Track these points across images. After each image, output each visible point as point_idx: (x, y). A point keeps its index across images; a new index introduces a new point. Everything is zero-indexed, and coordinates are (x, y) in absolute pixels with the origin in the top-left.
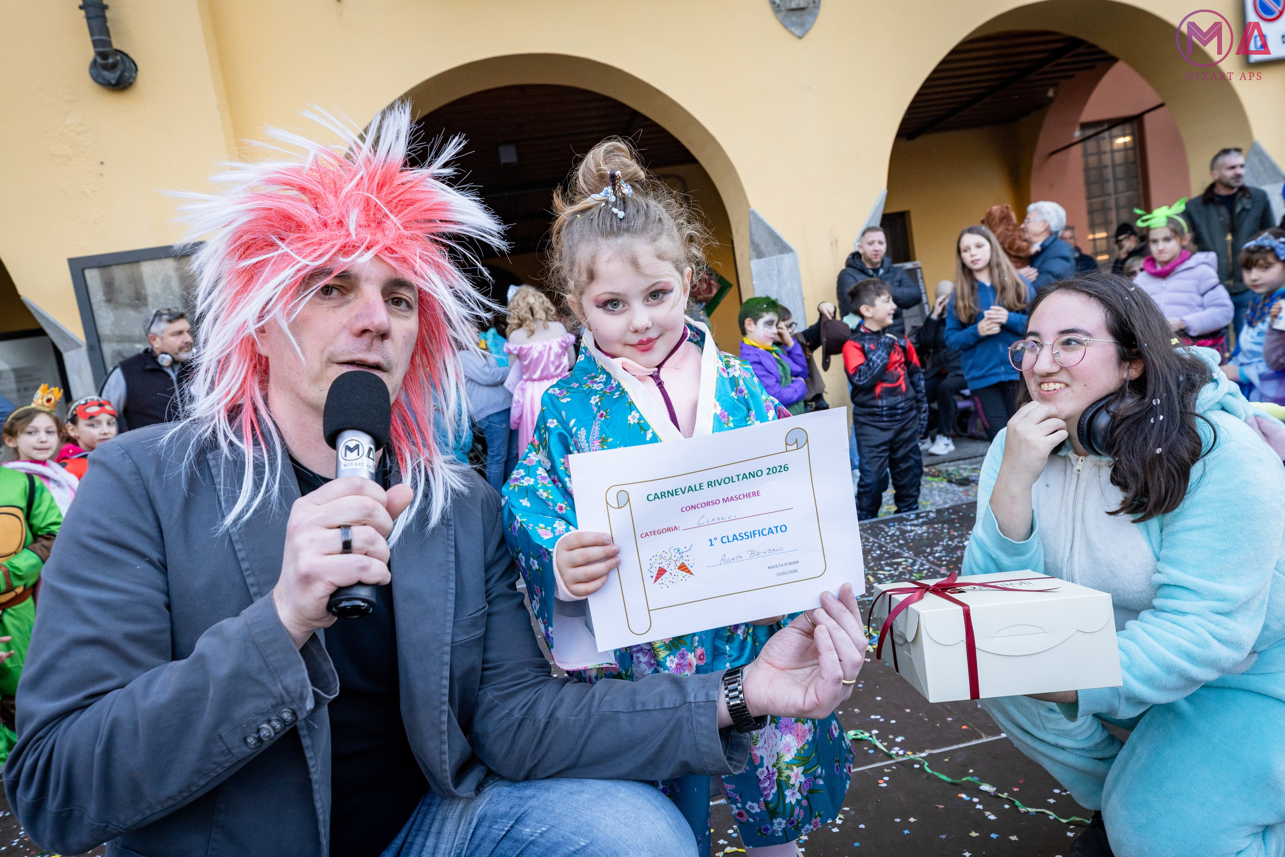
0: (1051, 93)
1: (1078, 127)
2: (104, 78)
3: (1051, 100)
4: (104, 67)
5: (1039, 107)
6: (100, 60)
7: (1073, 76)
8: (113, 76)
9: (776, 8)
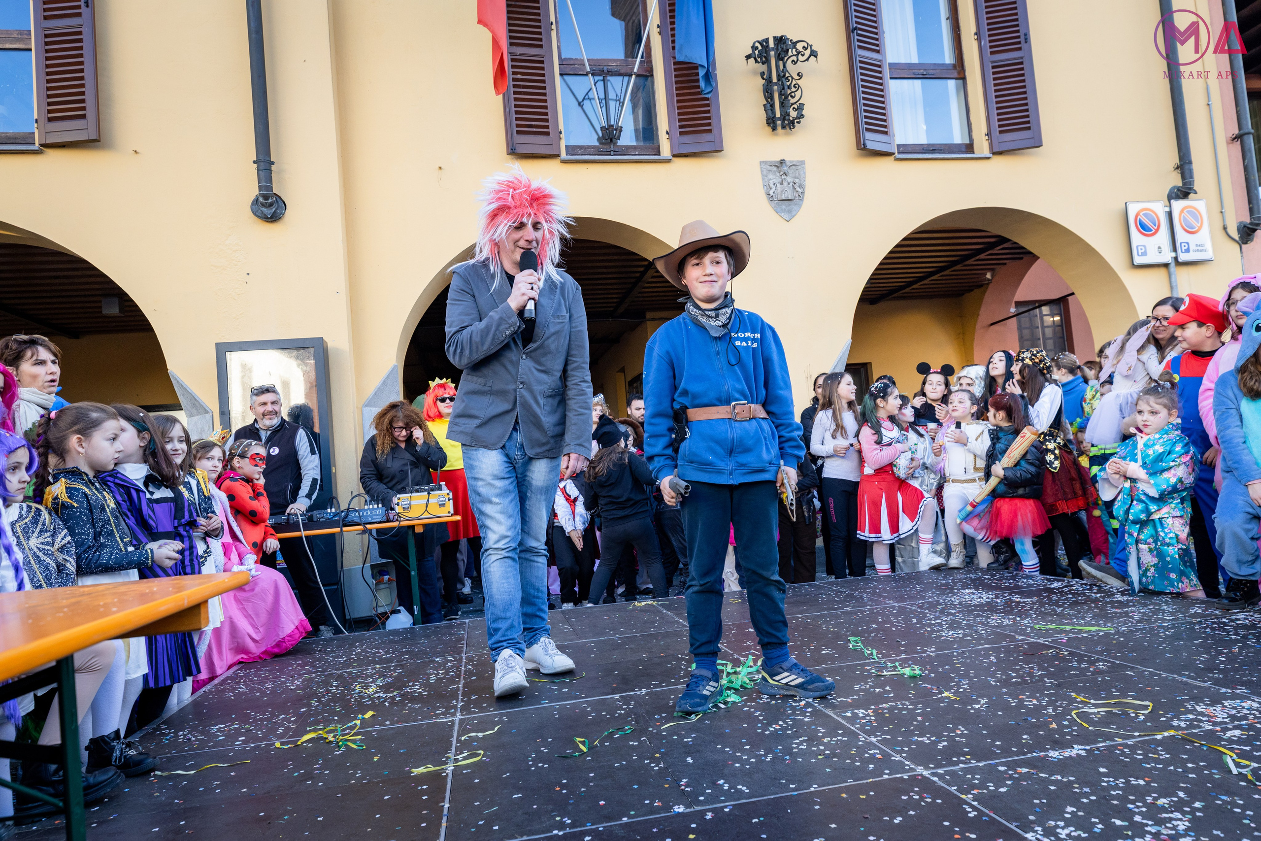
0: (989, 276)
1: (1013, 304)
2: (262, 212)
3: (989, 282)
4: (263, 205)
5: (981, 286)
6: (261, 199)
7: (1005, 264)
8: (269, 212)
9: (771, 198)
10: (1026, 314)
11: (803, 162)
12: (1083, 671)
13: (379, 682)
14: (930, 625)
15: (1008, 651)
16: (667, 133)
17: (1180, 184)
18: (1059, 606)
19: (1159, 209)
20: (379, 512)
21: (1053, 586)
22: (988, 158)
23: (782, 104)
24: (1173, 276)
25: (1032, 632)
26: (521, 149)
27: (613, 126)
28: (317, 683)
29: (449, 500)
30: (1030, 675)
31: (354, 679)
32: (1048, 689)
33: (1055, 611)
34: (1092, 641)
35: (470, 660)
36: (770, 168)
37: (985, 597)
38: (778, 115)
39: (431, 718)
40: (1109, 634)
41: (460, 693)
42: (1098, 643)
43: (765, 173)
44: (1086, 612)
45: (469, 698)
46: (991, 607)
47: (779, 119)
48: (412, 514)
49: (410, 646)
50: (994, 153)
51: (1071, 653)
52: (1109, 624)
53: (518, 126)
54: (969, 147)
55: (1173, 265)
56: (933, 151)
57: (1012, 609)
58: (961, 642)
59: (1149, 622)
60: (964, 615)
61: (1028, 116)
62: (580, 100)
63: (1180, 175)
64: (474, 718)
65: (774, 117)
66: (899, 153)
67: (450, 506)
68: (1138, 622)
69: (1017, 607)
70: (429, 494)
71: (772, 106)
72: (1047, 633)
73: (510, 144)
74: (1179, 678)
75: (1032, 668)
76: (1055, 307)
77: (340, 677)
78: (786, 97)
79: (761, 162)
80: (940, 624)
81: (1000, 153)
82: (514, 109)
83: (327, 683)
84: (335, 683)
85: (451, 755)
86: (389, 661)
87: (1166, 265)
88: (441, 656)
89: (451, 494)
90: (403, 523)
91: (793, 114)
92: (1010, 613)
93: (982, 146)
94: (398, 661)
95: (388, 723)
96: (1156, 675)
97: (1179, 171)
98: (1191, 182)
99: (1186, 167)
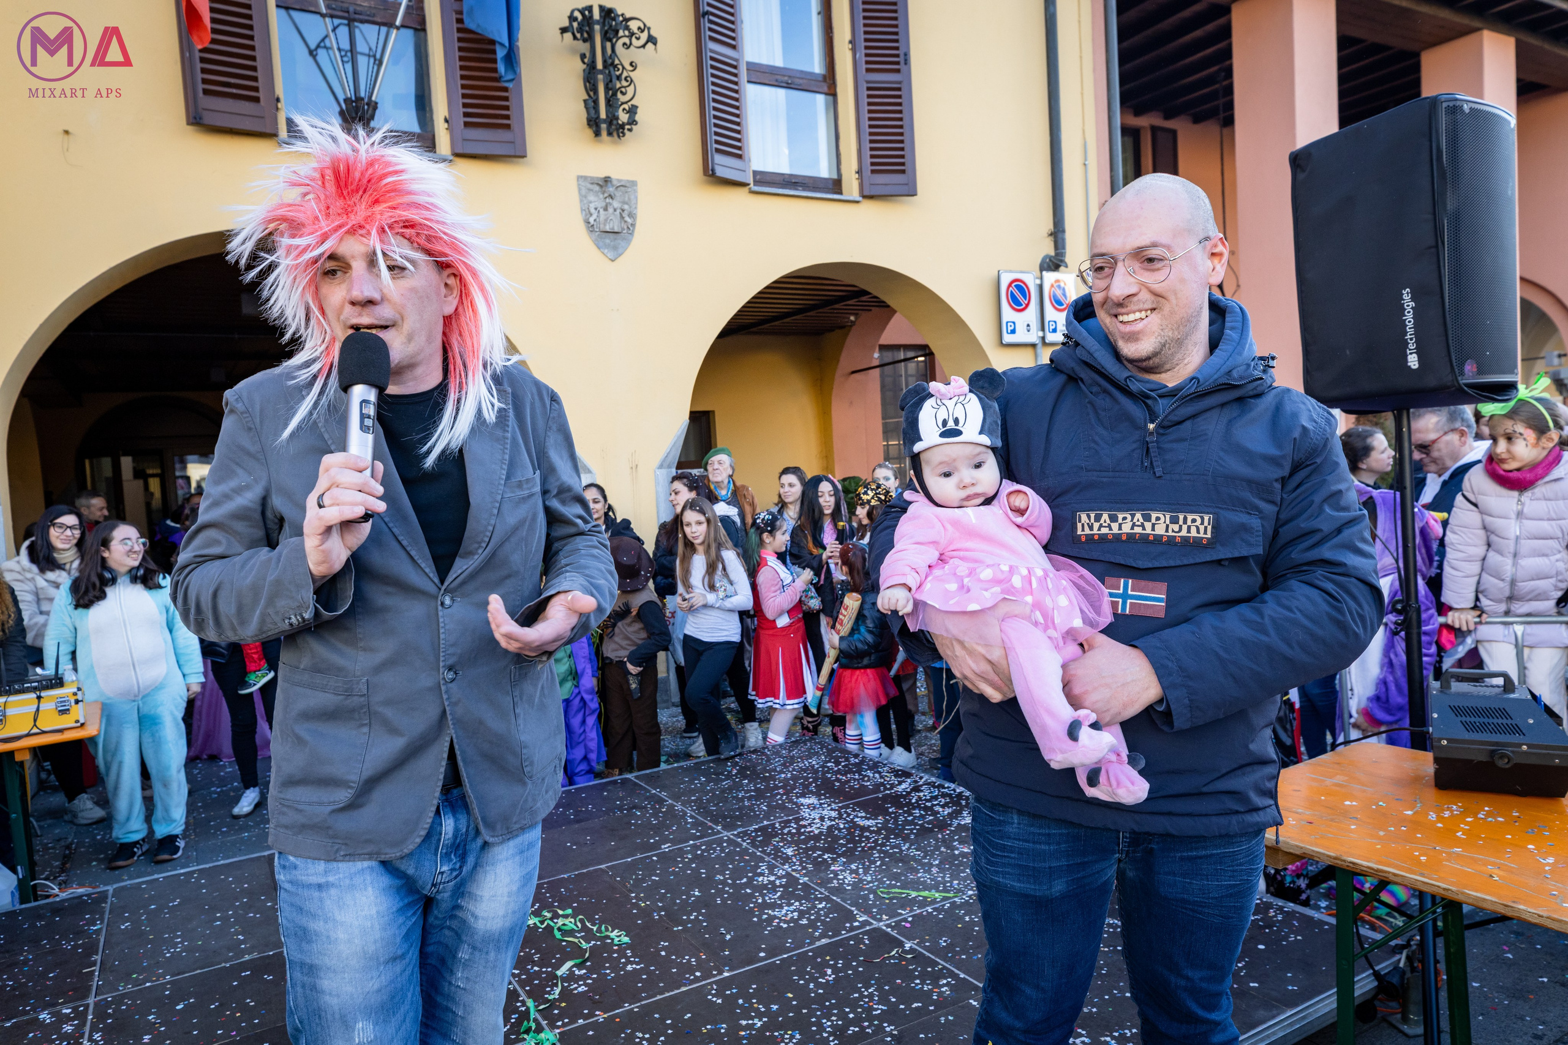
0: (853, 319)
1: (877, 349)
3: (854, 323)
9: (591, 228)
11: (634, 183)
12: (926, 1001)
14: (761, 889)
15: (847, 953)
16: (446, 121)
17: (1052, 253)
18: (905, 839)
19: (1031, 280)
22: (857, 202)
23: (611, 102)
24: (1038, 358)
25: (874, 903)
26: (209, 119)
27: (362, 99)
29: (74, 703)
33: (901, 852)
34: (937, 925)
36: (591, 186)
37: (827, 811)
38: (603, 115)
42: (943, 930)
43: (584, 192)
44: (933, 854)
46: (832, 839)
47: (604, 121)
50: (864, 197)
51: (914, 956)
53: (204, 81)
54: (837, 186)
55: (1040, 346)
56: (797, 186)
57: (855, 845)
58: (796, 931)
60: (801, 862)
61: (903, 157)
62: (312, 47)
63: (1052, 244)
65: (598, 117)
66: (756, 182)
69: (860, 839)
70: (40, 696)
71: (596, 102)
72: (891, 906)
73: (192, 109)
75: (873, 996)
76: (919, 351)
78: (615, 94)
79: (579, 178)
80: (774, 886)
81: (871, 197)
82: (198, 55)
87: (1034, 346)
91: (623, 117)
92: (853, 855)
93: (851, 186)
97: (1052, 238)
98: (1063, 255)
99: (1060, 235)
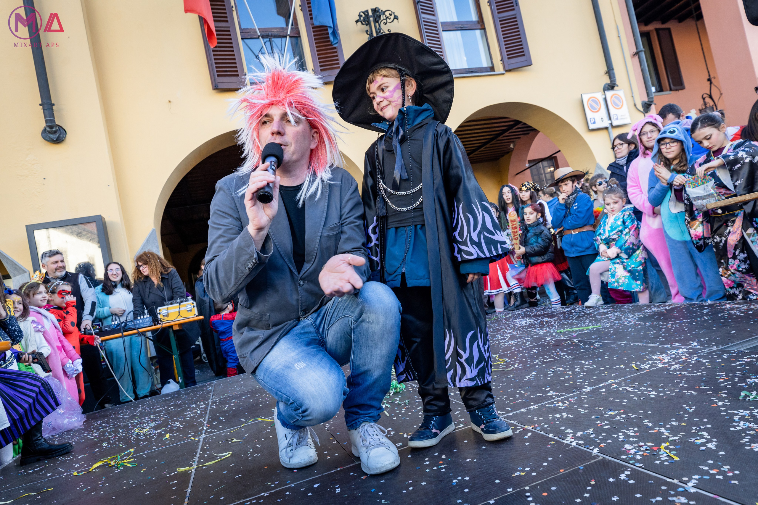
0: (512, 146)
1: (527, 162)
2: (50, 137)
3: (513, 149)
4: (50, 132)
5: (508, 153)
6: (48, 129)
7: (520, 138)
8: (54, 137)
10: (535, 166)
12: (587, 350)
13: (152, 425)
14: (498, 340)
15: (543, 346)
17: (609, 82)
18: (570, 320)
19: (599, 96)
20: (148, 320)
21: (565, 310)
22: (503, 74)
24: (611, 134)
25: (556, 334)
26: (221, 86)
28: (109, 433)
29: (194, 307)
30: (558, 356)
31: (135, 426)
32: (568, 361)
33: (568, 322)
34: (590, 334)
35: (214, 403)
37: (528, 321)
39: (185, 440)
40: (599, 329)
41: (206, 422)
42: (594, 334)
44: (585, 320)
45: (212, 425)
46: (532, 326)
48: (170, 318)
49: (175, 401)
50: (507, 71)
51: (579, 341)
52: (599, 324)
53: (217, 71)
54: (492, 69)
55: (610, 128)
56: (472, 72)
57: (544, 325)
58: (516, 345)
59: (621, 320)
60: (517, 332)
61: (522, 48)
62: (257, 54)
63: (608, 77)
64: (214, 435)
67: (195, 311)
68: (615, 320)
69: (546, 323)
70: (180, 304)
72: (565, 334)
73: (214, 83)
74: (641, 344)
75: (558, 352)
76: (550, 162)
77: (126, 427)
80: (504, 339)
81: (509, 71)
82: (214, 61)
83: (116, 431)
84: (121, 431)
85: (196, 459)
86: (160, 411)
87: (606, 128)
88: (196, 403)
89: (195, 303)
90: (164, 325)
92: (543, 327)
93: (499, 67)
94: (166, 411)
95: (154, 447)
96: (628, 344)
97: (607, 74)
98: (615, 81)
99: (611, 72)
